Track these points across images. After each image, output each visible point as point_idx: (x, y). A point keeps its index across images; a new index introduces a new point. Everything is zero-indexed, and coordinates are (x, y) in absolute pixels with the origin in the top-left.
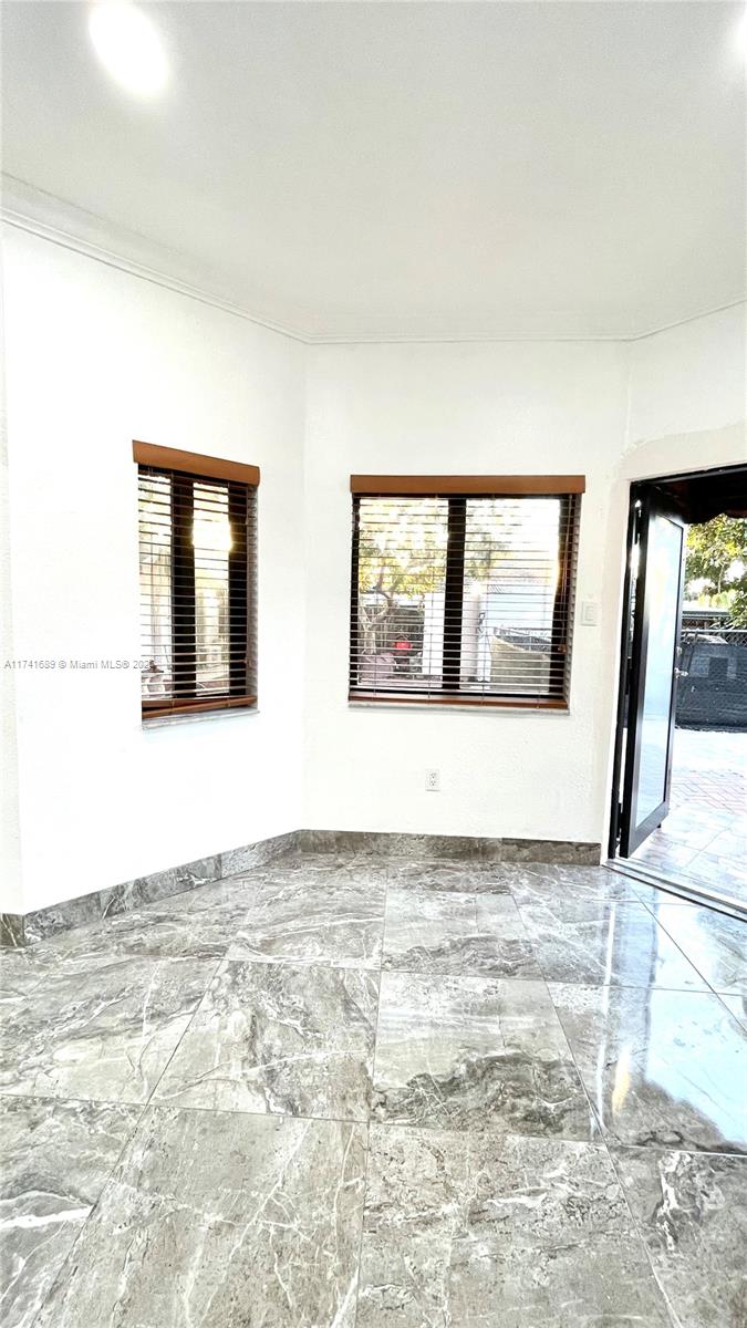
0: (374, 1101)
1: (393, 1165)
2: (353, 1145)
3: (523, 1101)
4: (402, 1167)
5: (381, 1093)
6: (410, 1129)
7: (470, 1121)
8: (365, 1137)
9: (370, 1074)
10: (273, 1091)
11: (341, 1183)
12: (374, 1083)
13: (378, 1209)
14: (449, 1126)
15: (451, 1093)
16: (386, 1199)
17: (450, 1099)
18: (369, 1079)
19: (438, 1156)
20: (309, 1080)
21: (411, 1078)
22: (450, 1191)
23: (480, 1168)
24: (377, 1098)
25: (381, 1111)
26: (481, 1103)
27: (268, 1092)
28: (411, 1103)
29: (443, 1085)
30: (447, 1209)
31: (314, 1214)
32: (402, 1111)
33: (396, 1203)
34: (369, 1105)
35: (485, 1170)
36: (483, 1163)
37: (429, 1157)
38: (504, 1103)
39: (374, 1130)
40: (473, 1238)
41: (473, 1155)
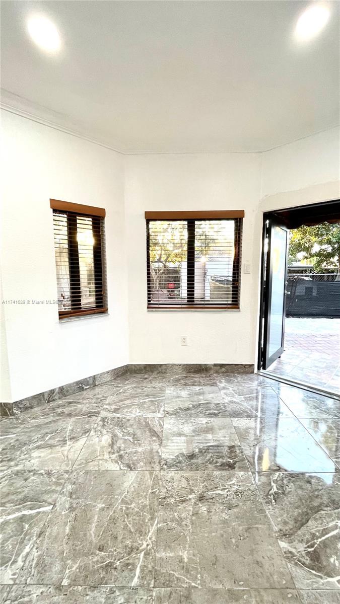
0: (162, 463)
1: (170, 484)
2: (154, 478)
3: (220, 460)
4: (173, 484)
5: (165, 460)
6: (176, 472)
7: (199, 468)
8: (159, 475)
9: (160, 454)
10: (122, 462)
11: (150, 491)
12: (162, 457)
13: (164, 498)
14: (191, 470)
15: (192, 459)
16: (167, 495)
17: (192, 461)
18: (160, 456)
19: (187, 480)
20: (136, 458)
21: (176, 454)
22: (192, 492)
23: (203, 483)
24: (163, 462)
25: (165, 467)
26: (204, 462)
27: (120, 463)
28: (177, 463)
29: (189, 456)
30: (190, 497)
31: (140, 502)
32: (173, 466)
33: (171, 496)
34: (160, 465)
35: (205, 483)
36: (204, 481)
37: (184, 480)
38: (213, 461)
39: (162, 473)
40: (200, 505)
41: (200, 479)
